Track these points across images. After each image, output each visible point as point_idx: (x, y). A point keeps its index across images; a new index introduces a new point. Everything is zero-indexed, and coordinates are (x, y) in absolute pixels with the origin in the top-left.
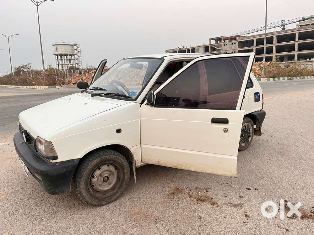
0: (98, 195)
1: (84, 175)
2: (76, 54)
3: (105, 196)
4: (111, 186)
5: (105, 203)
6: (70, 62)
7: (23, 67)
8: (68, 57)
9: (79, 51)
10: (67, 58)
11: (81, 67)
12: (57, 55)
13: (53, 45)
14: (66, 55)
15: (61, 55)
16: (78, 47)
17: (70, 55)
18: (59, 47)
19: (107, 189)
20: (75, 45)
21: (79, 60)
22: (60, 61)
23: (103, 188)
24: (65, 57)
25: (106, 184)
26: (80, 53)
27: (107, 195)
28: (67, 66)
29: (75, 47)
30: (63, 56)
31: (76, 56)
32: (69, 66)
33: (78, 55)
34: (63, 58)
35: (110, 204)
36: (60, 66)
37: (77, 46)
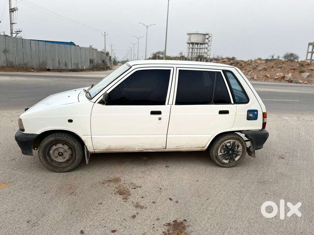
0: (54, 164)
1: (42, 146)
2: (207, 43)
3: (60, 166)
4: (65, 160)
5: (59, 171)
6: (200, 51)
7: (159, 53)
8: (199, 45)
9: (210, 40)
10: (197, 46)
11: (208, 57)
12: (189, 43)
13: (188, 34)
14: (197, 44)
15: (193, 44)
16: (210, 37)
17: (201, 44)
18: (192, 36)
19: (61, 161)
20: (207, 34)
21: (208, 49)
22: (191, 50)
23: (58, 159)
24: (196, 45)
25: (61, 157)
26: (210, 42)
27: (61, 166)
28: (197, 55)
29: (207, 37)
30: (194, 45)
31: (206, 45)
32: (198, 54)
33: (209, 44)
34: (194, 47)
35: (63, 173)
36: (190, 54)
37: (210, 35)
